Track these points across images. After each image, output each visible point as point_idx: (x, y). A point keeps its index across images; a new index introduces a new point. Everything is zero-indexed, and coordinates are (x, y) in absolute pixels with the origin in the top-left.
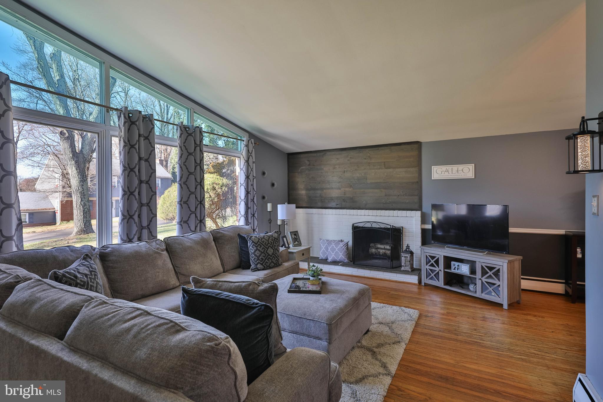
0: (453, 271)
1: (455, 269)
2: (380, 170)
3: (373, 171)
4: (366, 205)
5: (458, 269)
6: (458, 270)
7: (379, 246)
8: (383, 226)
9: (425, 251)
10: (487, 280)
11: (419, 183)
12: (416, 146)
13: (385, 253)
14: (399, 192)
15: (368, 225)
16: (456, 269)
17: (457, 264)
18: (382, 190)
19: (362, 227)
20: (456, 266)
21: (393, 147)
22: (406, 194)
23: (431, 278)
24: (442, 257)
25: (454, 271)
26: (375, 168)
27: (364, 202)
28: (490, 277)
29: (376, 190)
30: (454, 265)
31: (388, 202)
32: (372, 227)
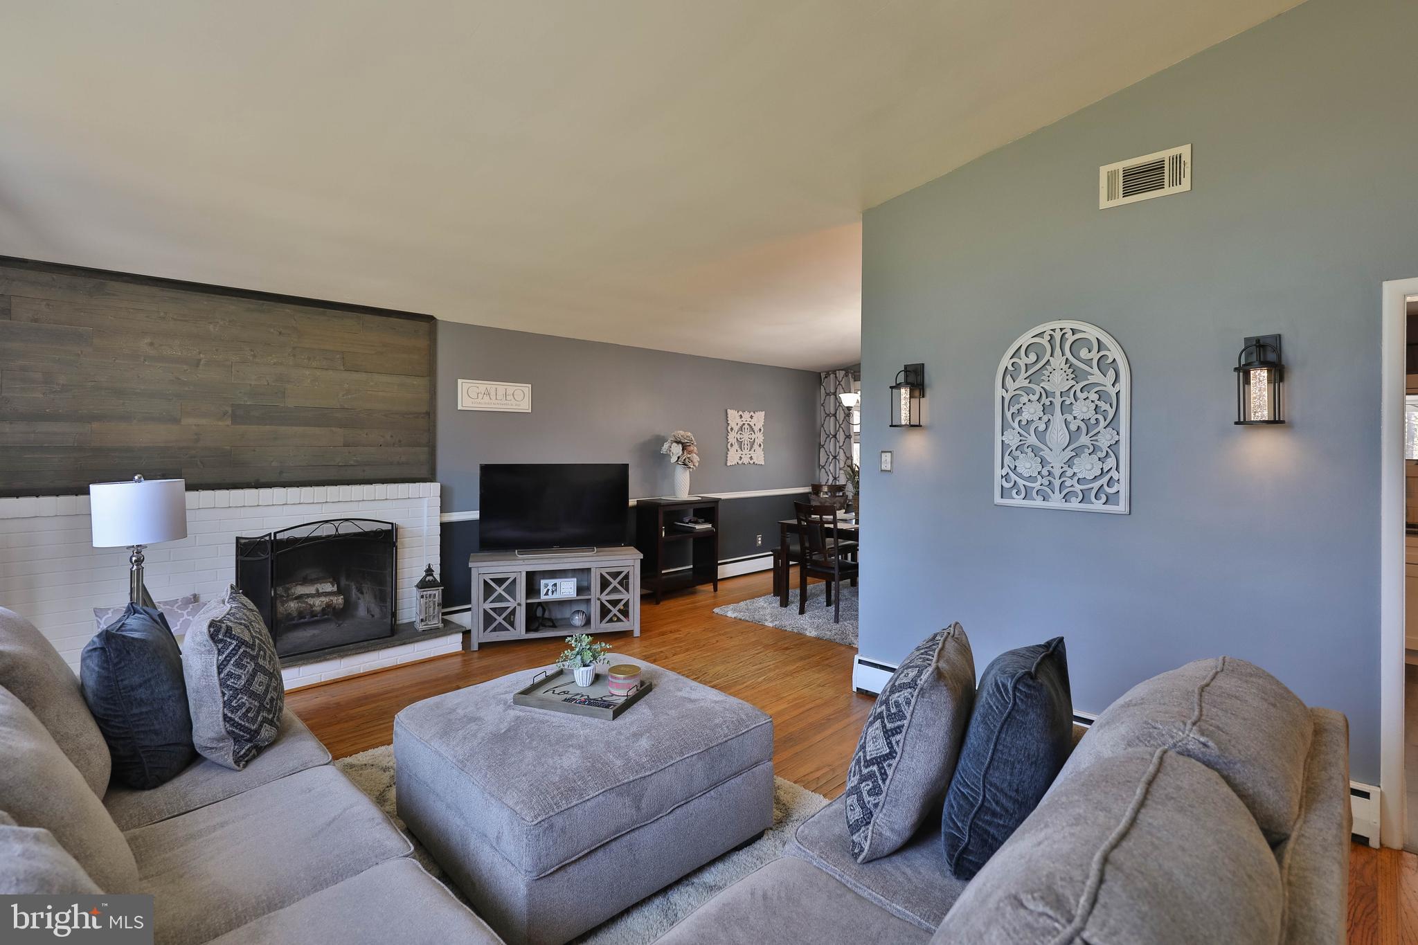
0: (543, 598)
1: (547, 594)
2: (331, 372)
3: (307, 373)
4: (281, 473)
5: (553, 592)
6: (555, 593)
7: (300, 590)
8: (368, 527)
9: (482, 570)
10: (610, 598)
11: (430, 415)
12: (424, 325)
13: (329, 605)
14: (383, 437)
15: (327, 530)
16: (550, 592)
17: (551, 582)
18: (334, 429)
19: (307, 539)
20: (550, 587)
21: (368, 317)
22: (400, 441)
23: (500, 628)
24: (524, 574)
25: (546, 597)
26: (314, 364)
27: (274, 464)
28: (615, 590)
29: (317, 430)
30: (546, 585)
31: (352, 462)
32: (340, 535)
